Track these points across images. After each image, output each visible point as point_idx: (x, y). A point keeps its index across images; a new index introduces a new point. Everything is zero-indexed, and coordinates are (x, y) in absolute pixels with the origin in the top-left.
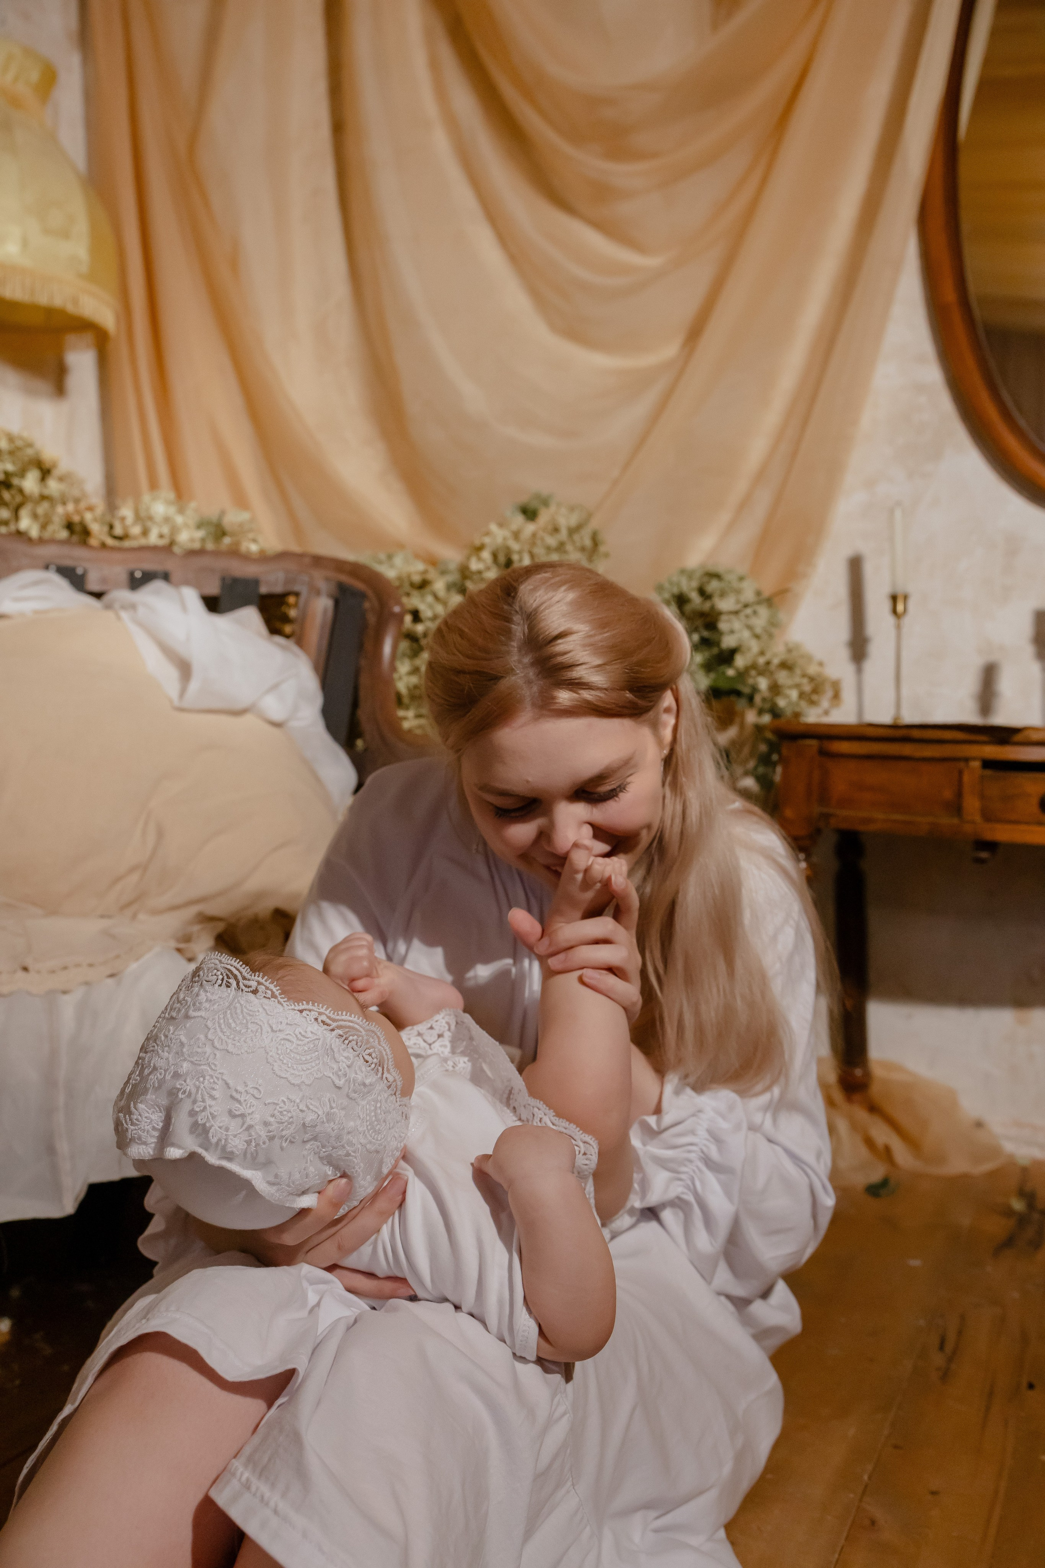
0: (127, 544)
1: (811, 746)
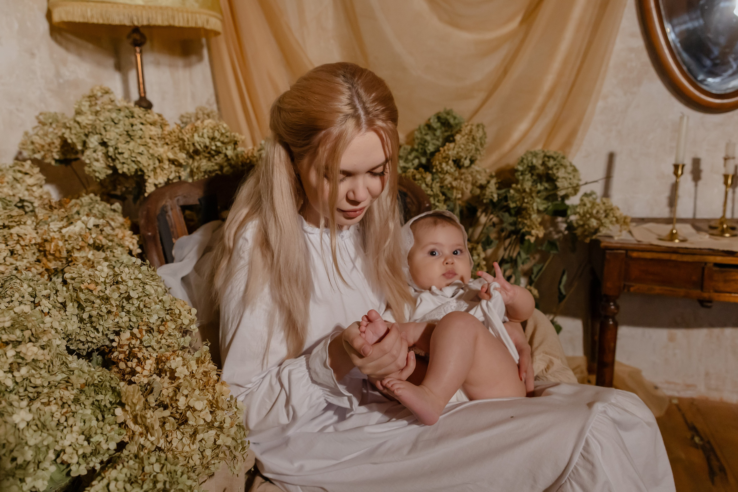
1: (622, 253)
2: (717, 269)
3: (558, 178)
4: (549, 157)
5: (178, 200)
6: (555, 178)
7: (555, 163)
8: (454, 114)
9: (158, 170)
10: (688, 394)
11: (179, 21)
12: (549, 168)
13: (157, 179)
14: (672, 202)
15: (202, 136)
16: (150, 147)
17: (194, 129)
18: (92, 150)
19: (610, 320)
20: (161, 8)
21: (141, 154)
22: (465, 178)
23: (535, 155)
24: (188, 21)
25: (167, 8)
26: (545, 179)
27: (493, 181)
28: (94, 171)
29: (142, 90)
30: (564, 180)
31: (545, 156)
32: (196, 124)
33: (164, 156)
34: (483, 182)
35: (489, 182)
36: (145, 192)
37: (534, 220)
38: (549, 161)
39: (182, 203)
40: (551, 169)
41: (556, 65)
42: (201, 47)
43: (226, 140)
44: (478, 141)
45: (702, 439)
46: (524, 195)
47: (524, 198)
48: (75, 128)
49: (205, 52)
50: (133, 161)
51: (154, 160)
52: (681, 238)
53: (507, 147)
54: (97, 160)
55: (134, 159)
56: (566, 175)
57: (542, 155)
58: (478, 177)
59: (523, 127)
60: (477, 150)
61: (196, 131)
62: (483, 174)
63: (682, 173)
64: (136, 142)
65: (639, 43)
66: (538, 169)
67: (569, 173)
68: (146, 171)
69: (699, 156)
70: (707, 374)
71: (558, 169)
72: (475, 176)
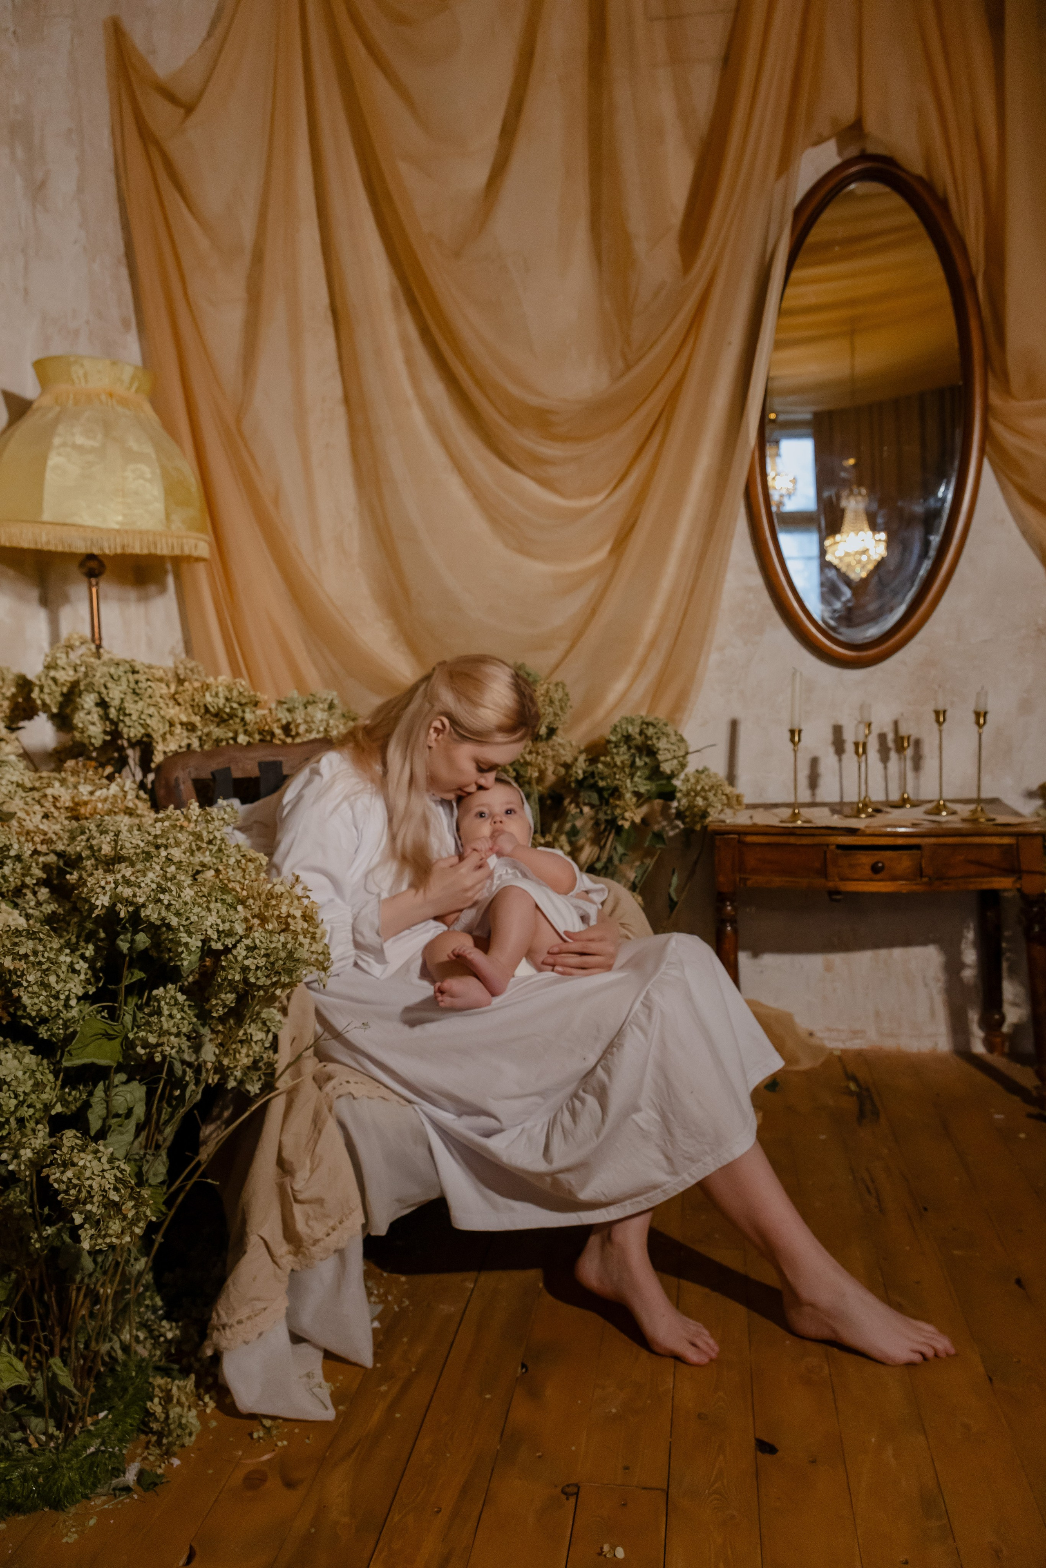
0: (298, 740)
1: (734, 839)
2: (839, 851)
3: (659, 749)
4: (648, 724)
5: (189, 772)
6: (655, 750)
7: (655, 730)
8: (527, 670)
9: (168, 736)
10: (857, 1044)
11: (162, 549)
12: (648, 738)
13: (168, 746)
14: (813, 782)
15: (217, 695)
16: (161, 708)
17: (205, 687)
18: (85, 711)
19: (728, 924)
20: (140, 532)
21: (151, 716)
22: (543, 752)
23: (631, 721)
24: (173, 547)
25: (147, 532)
26: (645, 753)
27: (582, 758)
28: (90, 737)
29: (97, 636)
30: (666, 752)
31: (643, 723)
32: (208, 681)
33: (177, 721)
34: (569, 760)
35: (576, 759)
36: (151, 761)
37: (628, 800)
38: (647, 728)
39: (193, 776)
40: (651, 738)
41: (658, 607)
42: (165, 572)
43: (243, 701)
44: (557, 703)
45: (858, 1085)
46: (615, 770)
47: (615, 774)
48: (49, 685)
49: (170, 580)
50: (141, 725)
51: (164, 723)
52: (804, 819)
53: (600, 713)
54: (93, 724)
55: (142, 722)
56: (669, 746)
57: (639, 721)
58: (562, 751)
59: (620, 686)
60: (556, 714)
61: (207, 690)
62: (568, 748)
63: (799, 740)
64: (145, 702)
65: (757, 580)
66: (635, 739)
67: (672, 744)
68: (154, 736)
69: (840, 722)
70: (877, 1014)
71: (658, 738)
72: (558, 751)
